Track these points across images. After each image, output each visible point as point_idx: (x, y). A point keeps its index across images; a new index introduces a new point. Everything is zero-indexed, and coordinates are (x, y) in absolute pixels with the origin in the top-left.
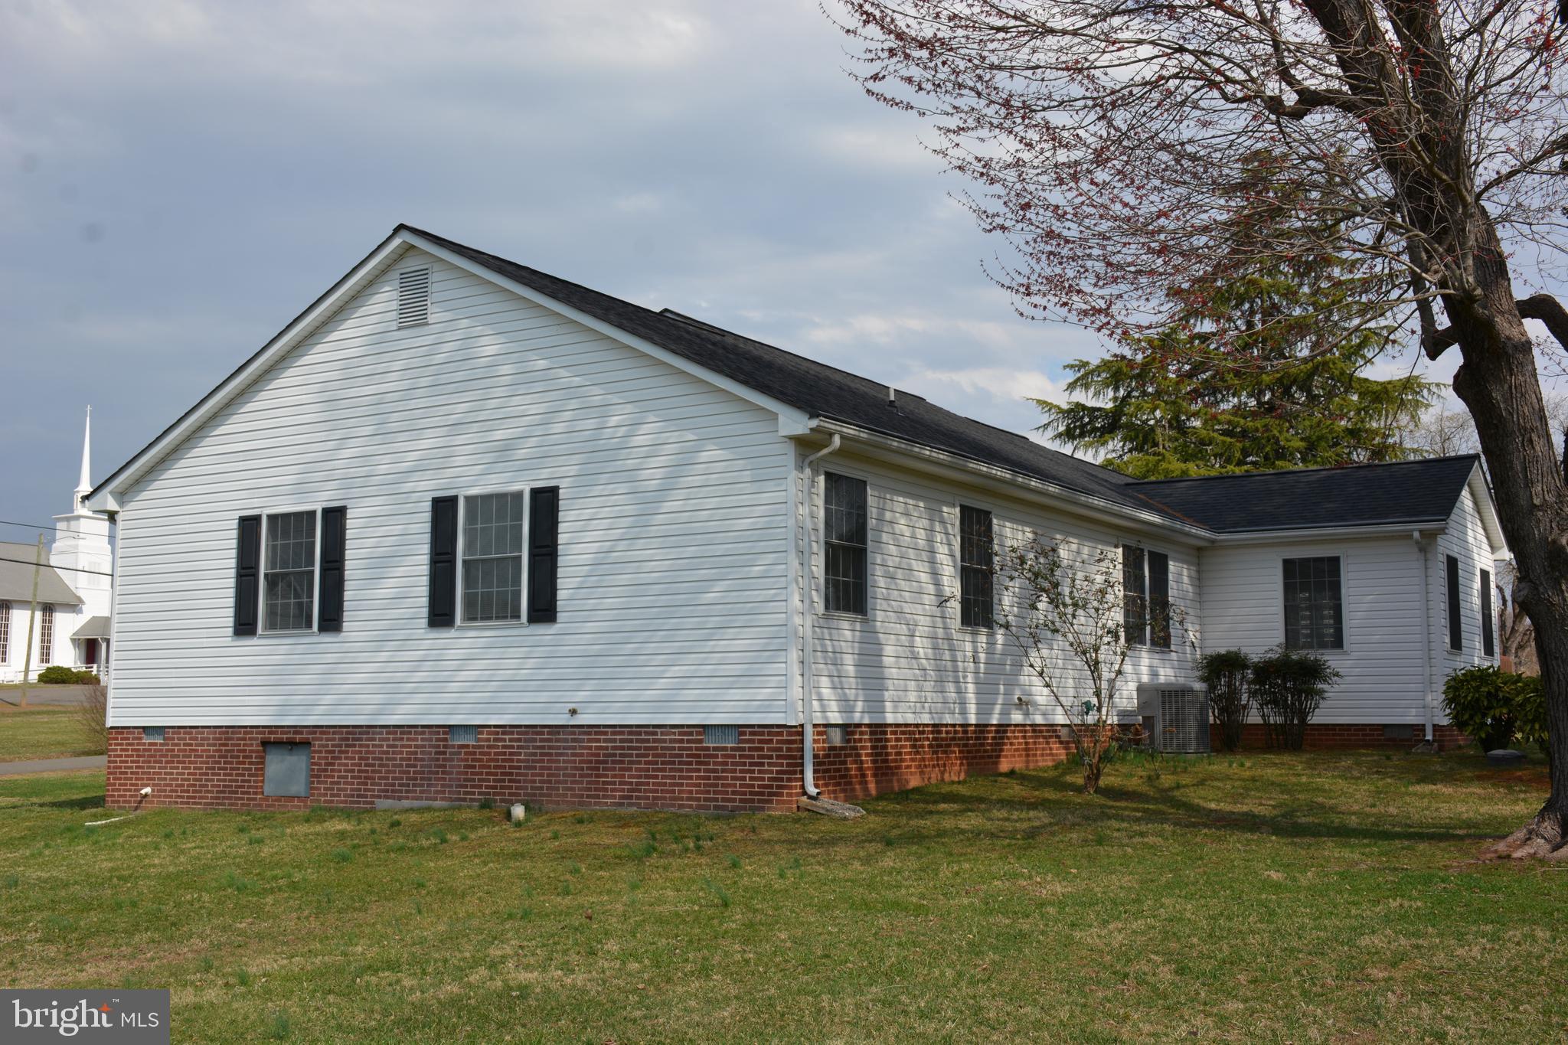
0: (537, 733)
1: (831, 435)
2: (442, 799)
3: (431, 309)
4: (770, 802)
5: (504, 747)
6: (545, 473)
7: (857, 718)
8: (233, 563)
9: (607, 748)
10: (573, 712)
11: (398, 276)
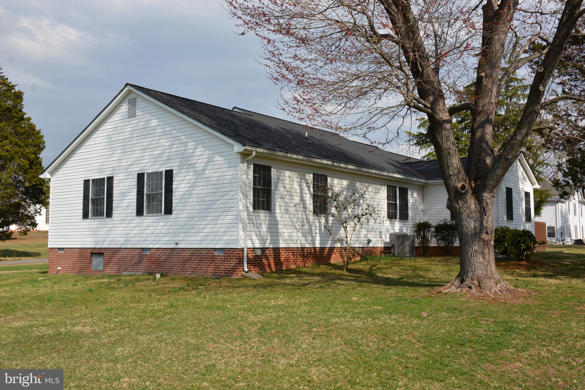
0: (167, 251)
1: (252, 151)
2: (141, 272)
3: (137, 111)
4: (233, 273)
5: (158, 255)
6: (169, 165)
7: (267, 246)
8: (82, 195)
9: (186, 255)
10: (177, 244)
11: (128, 100)
